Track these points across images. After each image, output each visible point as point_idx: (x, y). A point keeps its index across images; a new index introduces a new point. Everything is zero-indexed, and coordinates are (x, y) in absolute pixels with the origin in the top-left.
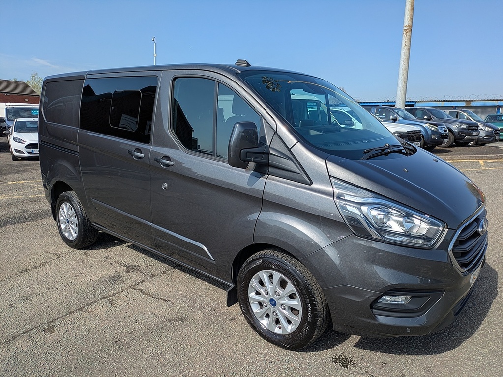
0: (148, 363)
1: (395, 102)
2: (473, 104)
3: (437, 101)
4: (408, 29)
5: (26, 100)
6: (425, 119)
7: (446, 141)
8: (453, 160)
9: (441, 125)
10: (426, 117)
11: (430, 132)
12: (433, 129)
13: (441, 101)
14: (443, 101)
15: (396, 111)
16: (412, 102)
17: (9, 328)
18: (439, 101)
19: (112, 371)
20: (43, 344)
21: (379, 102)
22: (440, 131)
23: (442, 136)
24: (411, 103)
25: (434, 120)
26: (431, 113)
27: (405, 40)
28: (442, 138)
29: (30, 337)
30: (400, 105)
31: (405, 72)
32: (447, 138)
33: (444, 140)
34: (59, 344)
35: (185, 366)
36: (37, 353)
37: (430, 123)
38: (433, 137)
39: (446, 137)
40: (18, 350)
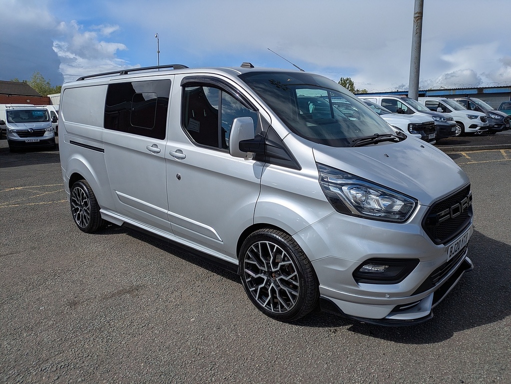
2: (485, 91)
5: (28, 101)
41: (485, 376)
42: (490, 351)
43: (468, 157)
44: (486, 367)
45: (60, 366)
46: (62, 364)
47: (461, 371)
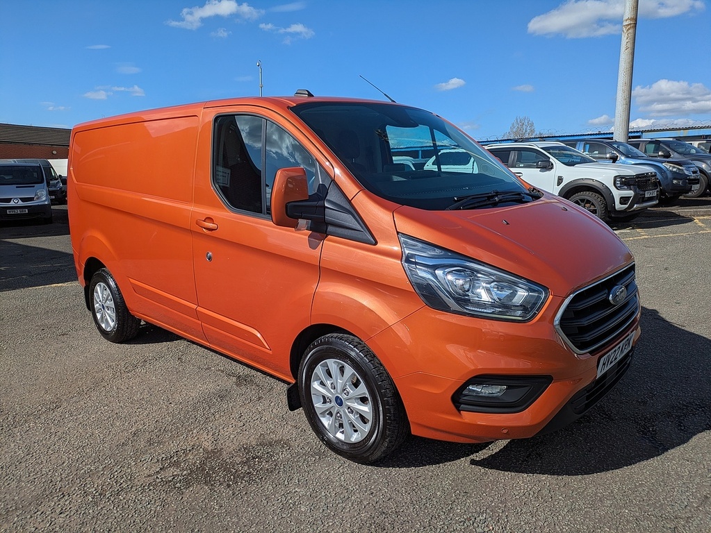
0: (276, 518)
1: (612, 133)
3: (676, 129)
4: (630, 24)
6: (659, 156)
7: (696, 187)
9: (688, 164)
10: (660, 153)
11: (670, 176)
12: (674, 170)
13: (683, 129)
14: (686, 129)
15: (615, 146)
16: (637, 132)
17: (84, 463)
18: (680, 129)
19: (227, 529)
20: (130, 487)
22: (686, 173)
23: (690, 180)
24: (636, 134)
25: (675, 156)
26: (669, 147)
27: (625, 40)
28: (690, 184)
29: (112, 476)
30: (619, 136)
31: (626, 88)
32: (698, 183)
33: (693, 186)
34: (151, 488)
35: (330, 524)
36: (122, 498)
37: (668, 162)
38: (675, 182)
39: (696, 181)
40: (97, 494)
41: (694, 490)
42: (705, 463)
43: (700, 224)
44: (697, 480)
45: (161, 458)
46: (163, 456)
47: (662, 484)
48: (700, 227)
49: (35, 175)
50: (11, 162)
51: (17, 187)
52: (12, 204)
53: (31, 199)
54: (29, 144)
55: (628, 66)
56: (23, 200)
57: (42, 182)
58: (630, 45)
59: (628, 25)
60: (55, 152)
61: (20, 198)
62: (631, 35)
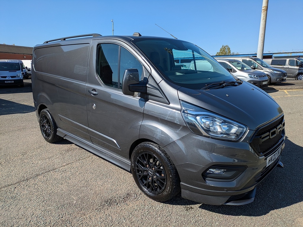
1: (256, 54)
3: (287, 53)
4: (265, 9)
8: (292, 89)
13: (290, 53)
14: (291, 53)
16: (271, 54)
18: (289, 53)
21: (249, 54)
27: (263, 16)
30: (259, 56)
31: (263, 36)
33: (284, 77)
48: (286, 94)
49: (17, 66)
50: (6, 61)
51: (9, 72)
52: (7, 79)
53: (15, 77)
54: (14, 53)
55: (264, 26)
56: (12, 77)
57: (19, 70)
58: (265, 18)
59: (264, 9)
60: (25, 57)
61: (11, 76)
62: (265, 14)
